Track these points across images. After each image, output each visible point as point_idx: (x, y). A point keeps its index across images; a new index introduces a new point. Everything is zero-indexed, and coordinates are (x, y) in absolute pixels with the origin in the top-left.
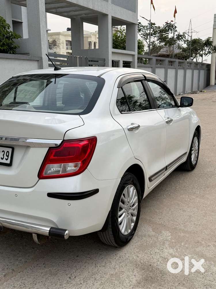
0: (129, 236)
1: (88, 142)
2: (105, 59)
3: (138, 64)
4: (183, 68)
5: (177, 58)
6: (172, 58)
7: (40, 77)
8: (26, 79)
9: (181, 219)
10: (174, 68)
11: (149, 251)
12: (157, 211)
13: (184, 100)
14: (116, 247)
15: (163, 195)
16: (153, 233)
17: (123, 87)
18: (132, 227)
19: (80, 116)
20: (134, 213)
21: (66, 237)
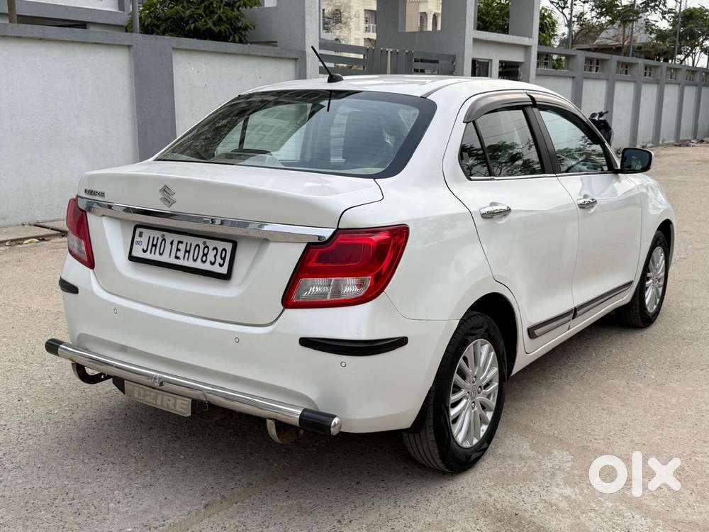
0: (473, 452)
1: (388, 237)
2: (454, 57)
3: (538, 67)
4: (657, 82)
5: (643, 56)
6: (628, 56)
7: (297, 96)
8: (267, 101)
9: (602, 430)
10: (631, 81)
11: (517, 487)
12: (547, 408)
13: (633, 157)
14: (444, 473)
15: (567, 376)
16: (532, 453)
17: (478, 121)
18: (482, 434)
19: (376, 180)
20: (490, 405)
21: (334, 431)
